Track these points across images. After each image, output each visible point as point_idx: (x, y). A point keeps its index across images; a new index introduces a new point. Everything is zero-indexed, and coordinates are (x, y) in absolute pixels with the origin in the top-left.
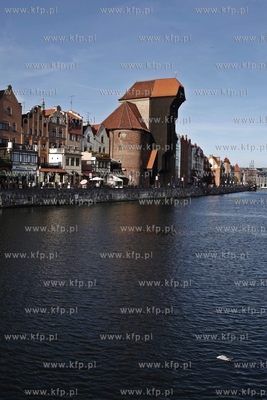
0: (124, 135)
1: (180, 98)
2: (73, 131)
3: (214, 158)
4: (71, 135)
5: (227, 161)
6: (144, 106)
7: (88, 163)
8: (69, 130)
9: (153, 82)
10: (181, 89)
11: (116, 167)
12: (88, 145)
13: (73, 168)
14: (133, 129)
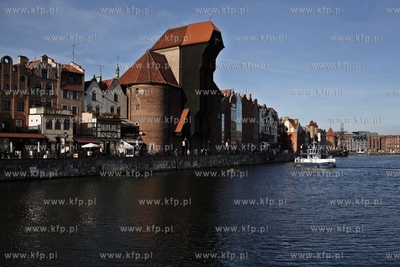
0: (141, 91)
1: (215, 44)
2: (69, 87)
3: (291, 121)
4: (65, 92)
5: (313, 124)
6: (173, 57)
7: (90, 126)
8: (62, 86)
9: (186, 27)
10: (216, 34)
11: (130, 131)
12: (94, 104)
13: (58, 132)
14: (151, 83)
